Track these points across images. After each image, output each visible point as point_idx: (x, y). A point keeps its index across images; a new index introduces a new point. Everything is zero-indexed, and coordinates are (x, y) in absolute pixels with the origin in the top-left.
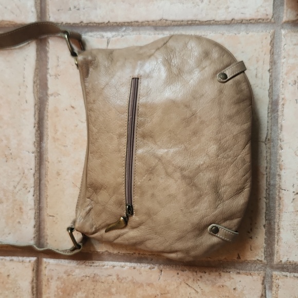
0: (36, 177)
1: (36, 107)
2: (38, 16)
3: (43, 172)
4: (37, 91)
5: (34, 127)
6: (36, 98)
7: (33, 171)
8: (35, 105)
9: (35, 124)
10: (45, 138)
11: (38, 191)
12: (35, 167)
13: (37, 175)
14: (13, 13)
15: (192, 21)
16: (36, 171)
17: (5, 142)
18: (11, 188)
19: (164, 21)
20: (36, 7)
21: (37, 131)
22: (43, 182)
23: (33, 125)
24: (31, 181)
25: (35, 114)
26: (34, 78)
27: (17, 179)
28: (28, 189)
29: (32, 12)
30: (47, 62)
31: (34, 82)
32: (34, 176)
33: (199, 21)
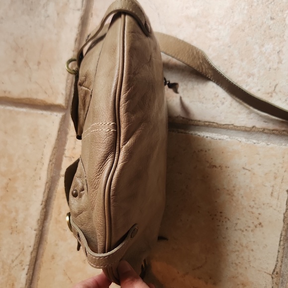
0: (33, 256)
1: (47, 185)
2: (66, 98)
3: (41, 251)
4: (51, 170)
5: (42, 204)
6: (49, 176)
7: (31, 249)
8: (47, 182)
9: (43, 201)
10: (49, 217)
11: (32, 270)
12: (34, 245)
13: (34, 254)
14: (46, 93)
15: (209, 122)
16: (34, 249)
17: (14, 214)
18: (9, 261)
19: (182, 118)
20: (66, 90)
21: (43, 209)
22: (38, 262)
23: (40, 203)
24: (27, 259)
25: (45, 191)
26: (51, 156)
27: (16, 254)
28: (23, 267)
29: (62, 94)
30: (65, 143)
31: (50, 161)
32: (31, 254)
33: (217, 123)
